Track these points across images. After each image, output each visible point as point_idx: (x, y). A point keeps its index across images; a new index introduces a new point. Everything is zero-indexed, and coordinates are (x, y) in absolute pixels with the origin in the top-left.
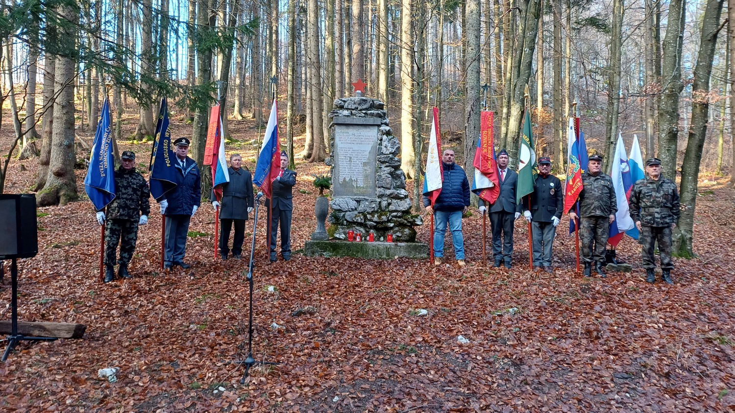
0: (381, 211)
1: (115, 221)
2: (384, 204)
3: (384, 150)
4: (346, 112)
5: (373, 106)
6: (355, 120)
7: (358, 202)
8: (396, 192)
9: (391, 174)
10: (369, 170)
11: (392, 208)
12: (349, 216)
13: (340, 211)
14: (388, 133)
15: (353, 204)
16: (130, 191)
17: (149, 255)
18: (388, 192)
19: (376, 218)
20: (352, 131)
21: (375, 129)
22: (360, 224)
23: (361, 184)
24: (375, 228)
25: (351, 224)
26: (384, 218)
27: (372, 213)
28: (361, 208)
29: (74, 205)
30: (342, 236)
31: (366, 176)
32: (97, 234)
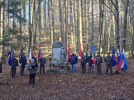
0: (62, 64)
1: (13, 67)
2: (63, 62)
3: (62, 52)
4: (55, 45)
5: (60, 43)
6: (57, 46)
7: (58, 62)
8: (65, 60)
9: (64, 56)
10: (60, 56)
11: (64, 63)
12: (56, 65)
13: (54, 64)
14: (63, 48)
15: (57, 63)
16: (15, 62)
17: (19, 73)
18: (63, 60)
19: (61, 65)
20: (56, 48)
21: (61, 48)
22: (58, 67)
23: (58, 59)
24: (61, 67)
25: (56, 67)
26: (63, 65)
27: (60, 64)
28: (58, 63)
29: (5, 65)
30: (55, 69)
31: (59, 57)
32: (10, 70)
